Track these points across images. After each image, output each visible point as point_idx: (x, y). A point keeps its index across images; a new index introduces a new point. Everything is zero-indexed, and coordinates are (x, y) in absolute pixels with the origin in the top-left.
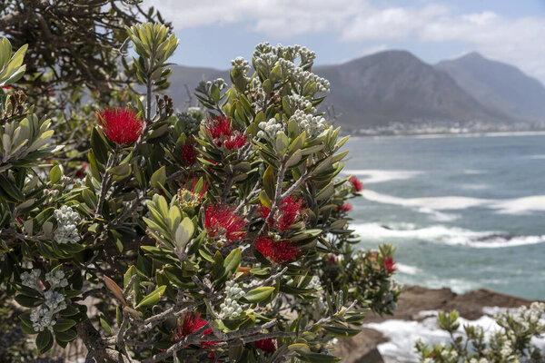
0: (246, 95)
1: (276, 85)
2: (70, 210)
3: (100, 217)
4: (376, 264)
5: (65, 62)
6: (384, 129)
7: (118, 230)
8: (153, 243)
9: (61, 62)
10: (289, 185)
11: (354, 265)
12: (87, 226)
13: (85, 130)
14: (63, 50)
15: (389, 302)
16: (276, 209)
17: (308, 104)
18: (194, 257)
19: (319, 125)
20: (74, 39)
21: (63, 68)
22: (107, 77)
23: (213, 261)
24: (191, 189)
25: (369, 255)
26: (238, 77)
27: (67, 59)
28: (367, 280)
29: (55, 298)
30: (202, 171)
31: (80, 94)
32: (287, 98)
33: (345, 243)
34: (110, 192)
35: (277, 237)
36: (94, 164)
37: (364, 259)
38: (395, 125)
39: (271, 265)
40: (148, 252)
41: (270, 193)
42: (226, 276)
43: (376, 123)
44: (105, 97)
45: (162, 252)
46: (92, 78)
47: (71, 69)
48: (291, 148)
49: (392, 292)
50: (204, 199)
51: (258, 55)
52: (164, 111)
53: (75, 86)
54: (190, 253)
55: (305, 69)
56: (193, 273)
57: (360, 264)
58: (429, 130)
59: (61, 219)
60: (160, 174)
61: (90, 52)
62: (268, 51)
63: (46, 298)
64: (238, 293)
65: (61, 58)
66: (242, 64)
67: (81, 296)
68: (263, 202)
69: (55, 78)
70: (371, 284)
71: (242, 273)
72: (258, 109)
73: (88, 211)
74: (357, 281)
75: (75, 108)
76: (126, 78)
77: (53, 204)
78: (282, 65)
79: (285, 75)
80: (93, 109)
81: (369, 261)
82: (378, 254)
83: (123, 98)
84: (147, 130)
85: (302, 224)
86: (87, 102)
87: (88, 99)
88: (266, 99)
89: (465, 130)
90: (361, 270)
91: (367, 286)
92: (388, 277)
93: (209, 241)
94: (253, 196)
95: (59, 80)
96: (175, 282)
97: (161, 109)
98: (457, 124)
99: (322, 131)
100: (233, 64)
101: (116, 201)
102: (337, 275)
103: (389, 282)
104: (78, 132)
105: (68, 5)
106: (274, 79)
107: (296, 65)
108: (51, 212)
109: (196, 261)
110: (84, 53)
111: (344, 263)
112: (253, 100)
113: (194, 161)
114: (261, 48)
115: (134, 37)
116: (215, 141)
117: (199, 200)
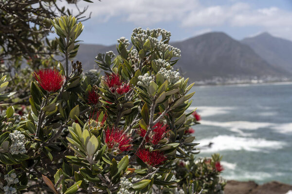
0: (128, 60)
1: (147, 53)
2: (19, 133)
3: (37, 139)
4: (210, 167)
5: (10, 42)
6: (209, 81)
7: (50, 147)
8: (72, 153)
9: (8, 42)
10: (158, 115)
11: (196, 167)
12: (29, 145)
13: (24, 85)
14: (8, 35)
15: (219, 191)
16: (150, 131)
17: (168, 65)
18: (99, 162)
19: (176, 76)
20: (16, 28)
21: (9, 46)
22: (36, 51)
23: (111, 164)
24: (96, 119)
25: (205, 161)
26: (122, 49)
27: (11, 40)
28: (204, 177)
29: (11, 191)
30: (102, 108)
31: (20, 62)
32: (154, 61)
33: (190, 154)
34: (44, 123)
35: (151, 148)
36: (33, 105)
37: (202, 164)
38: (217, 79)
39: (148, 167)
40: (69, 159)
41: (146, 120)
42: (119, 174)
43: (204, 78)
44: (36, 63)
45: (78, 159)
46: (28, 52)
47: (14, 46)
48: (158, 91)
49: (220, 184)
50: (104, 125)
51: (135, 36)
52: (77, 71)
53: (17, 57)
54: (96, 160)
55: (165, 43)
56: (98, 172)
57: (200, 167)
58: (239, 81)
59: (14, 139)
60: (75, 111)
61: (26, 35)
62: (141, 32)
63: (5, 190)
64: (128, 185)
65: (7, 39)
66: (124, 41)
67: (26, 189)
68: (142, 126)
69: (4, 52)
70: (207, 179)
71: (129, 172)
72: (136, 69)
73: (30, 135)
74: (198, 177)
75: (17, 71)
76: (48, 52)
77: (9, 130)
78: (151, 41)
79: (153, 47)
80: (29, 72)
81: (205, 165)
82: (211, 160)
83: (47, 64)
84: (66, 83)
85: (167, 140)
86: (25, 67)
87: (25, 65)
88: (141, 62)
89: (261, 81)
90: (200, 170)
91: (204, 181)
92: (218, 174)
93: (109, 151)
94: (135, 123)
95: (6, 54)
96: (87, 178)
97: (75, 70)
98: (256, 77)
99: (178, 80)
100: (119, 41)
101: (48, 128)
102: (185, 174)
103: (218, 178)
104: (19, 86)
105: (16, 3)
106: (146, 49)
107: (159, 40)
108: (7, 135)
109: (101, 164)
110: (22, 36)
111: (189, 166)
112: (133, 63)
113: (97, 101)
114: (136, 31)
115: (56, 25)
116: (110, 89)
117: (101, 126)
